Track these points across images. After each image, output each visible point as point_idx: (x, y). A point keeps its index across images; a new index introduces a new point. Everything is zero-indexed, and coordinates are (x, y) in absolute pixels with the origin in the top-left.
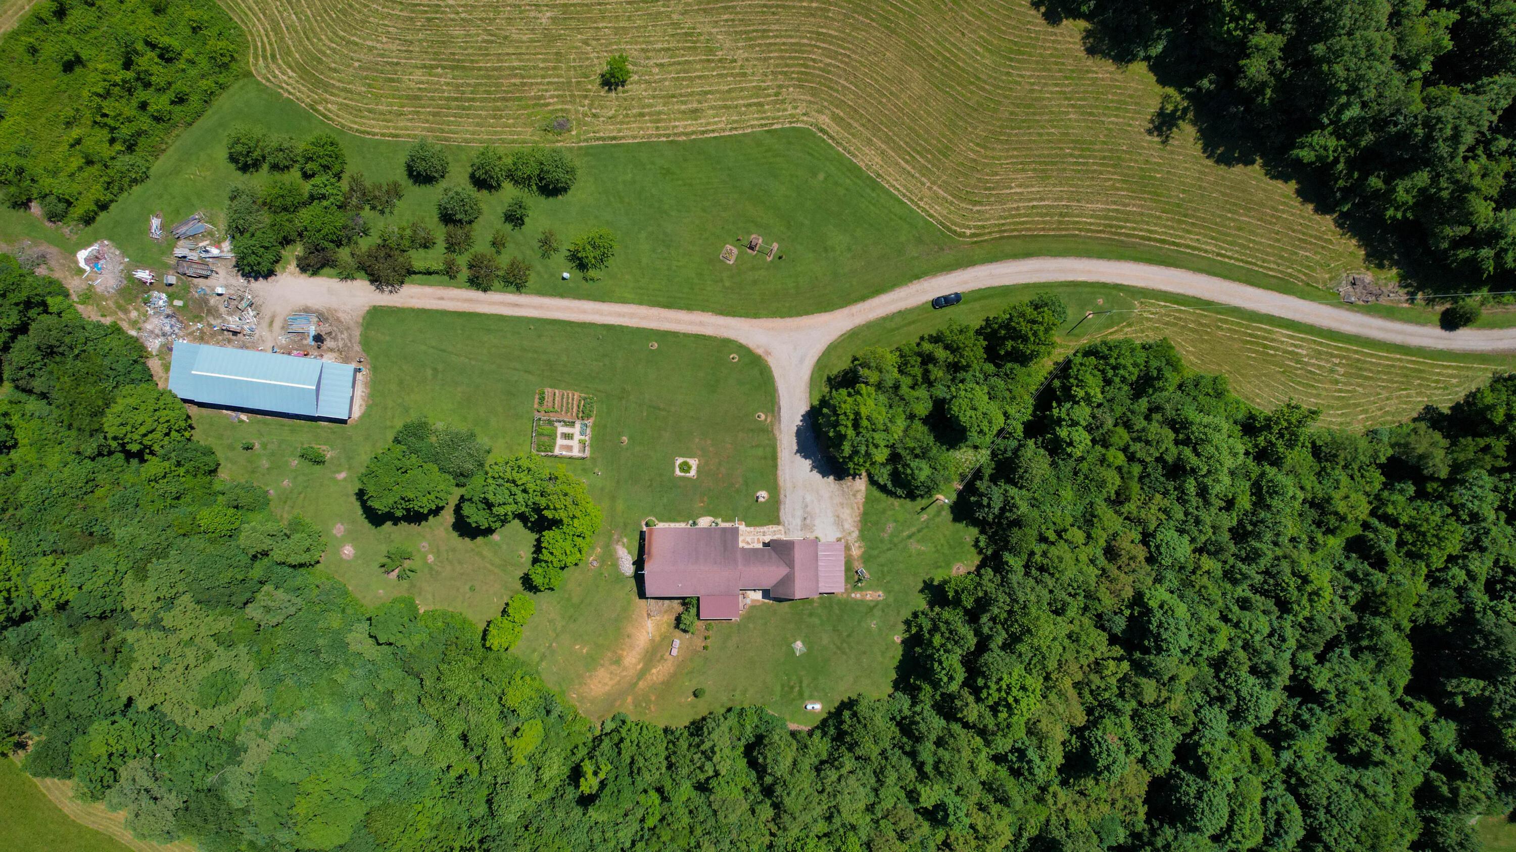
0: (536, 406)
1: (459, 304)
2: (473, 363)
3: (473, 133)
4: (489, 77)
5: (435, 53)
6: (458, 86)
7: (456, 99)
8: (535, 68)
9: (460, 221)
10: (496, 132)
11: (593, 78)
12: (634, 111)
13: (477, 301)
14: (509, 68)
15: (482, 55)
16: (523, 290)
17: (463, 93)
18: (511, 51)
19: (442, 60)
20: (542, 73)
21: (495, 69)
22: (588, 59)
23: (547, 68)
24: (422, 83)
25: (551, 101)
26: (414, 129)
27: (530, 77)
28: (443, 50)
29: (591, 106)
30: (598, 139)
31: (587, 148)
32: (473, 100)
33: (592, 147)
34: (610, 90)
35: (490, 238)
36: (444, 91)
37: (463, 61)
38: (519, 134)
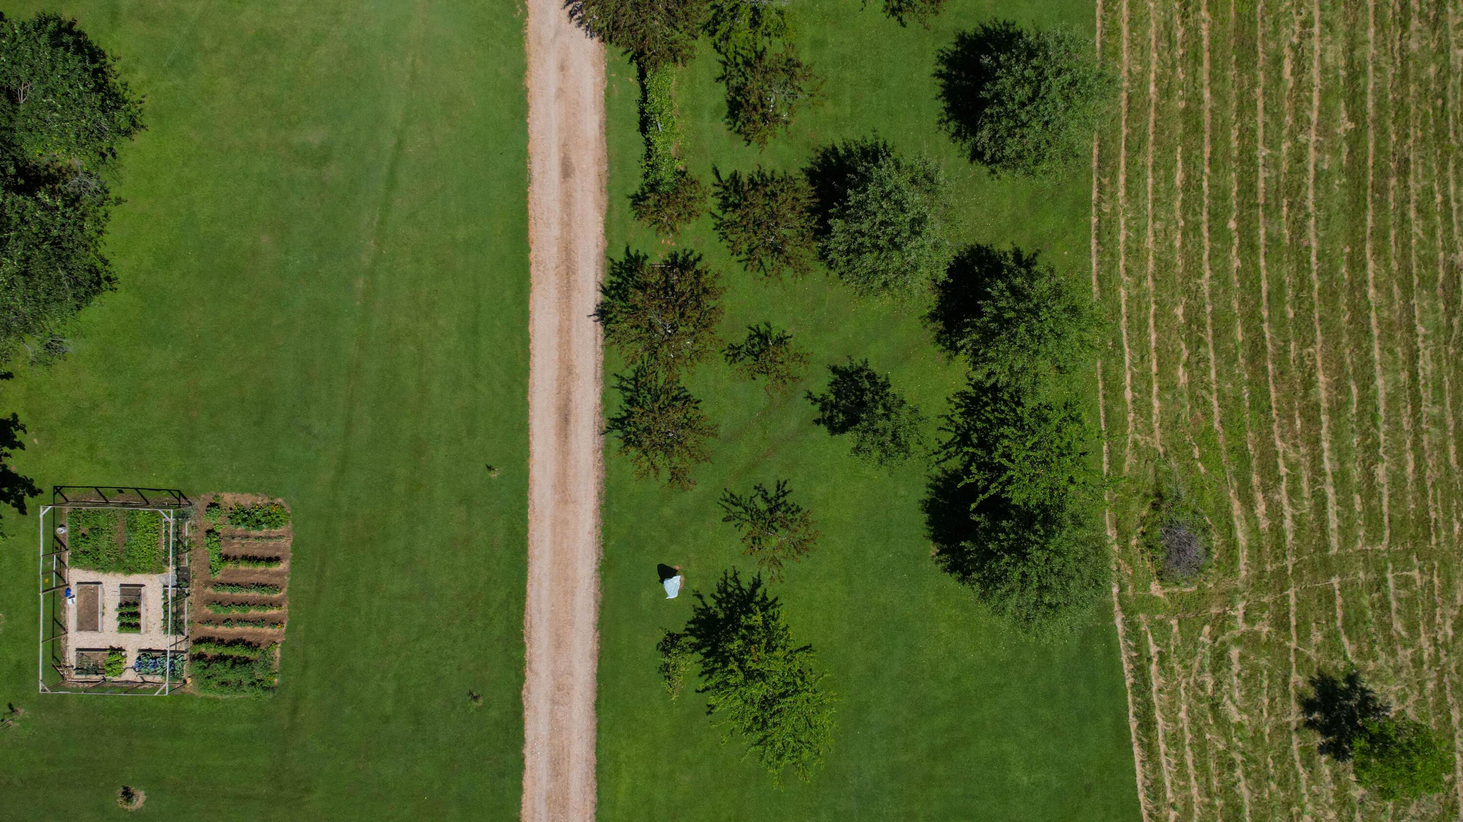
0: (228, 498)
1: (555, 231)
2: (360, 284)
3: (1135, 253)
4: (1330, 295)
5: (1401, 106)
6: (1294, 190)
7: (1248, 188)
8: (1371, 449)
9: (824, 231)
10: (1141, 327)
11: (1349, 647)
12: (1243, 789)
13: (567, 290)
14: (1368, 362)
15: (1407, 271)
16: (616, 439)
17: (1271, 211)
18: (1426, 366)
19: (1383, 132)
20: (1356, 473)
21: (1359, 314)
22: (1412, 627)
23: (1370, 489)
24: (1300, 68)
25: (1261, 509)
26: (1139, 47)
27: (1336, 434)
28: (1415, 133)
29: (1250, 641)
30: (1141, 671)
31: (1109, 635)
32: (1249, 247)
33: (1112, 651)
34: (1308, 706)
35: (779, 326)
36: (1272, 144)
37: (1381, 206)
38: (1142, 408)
